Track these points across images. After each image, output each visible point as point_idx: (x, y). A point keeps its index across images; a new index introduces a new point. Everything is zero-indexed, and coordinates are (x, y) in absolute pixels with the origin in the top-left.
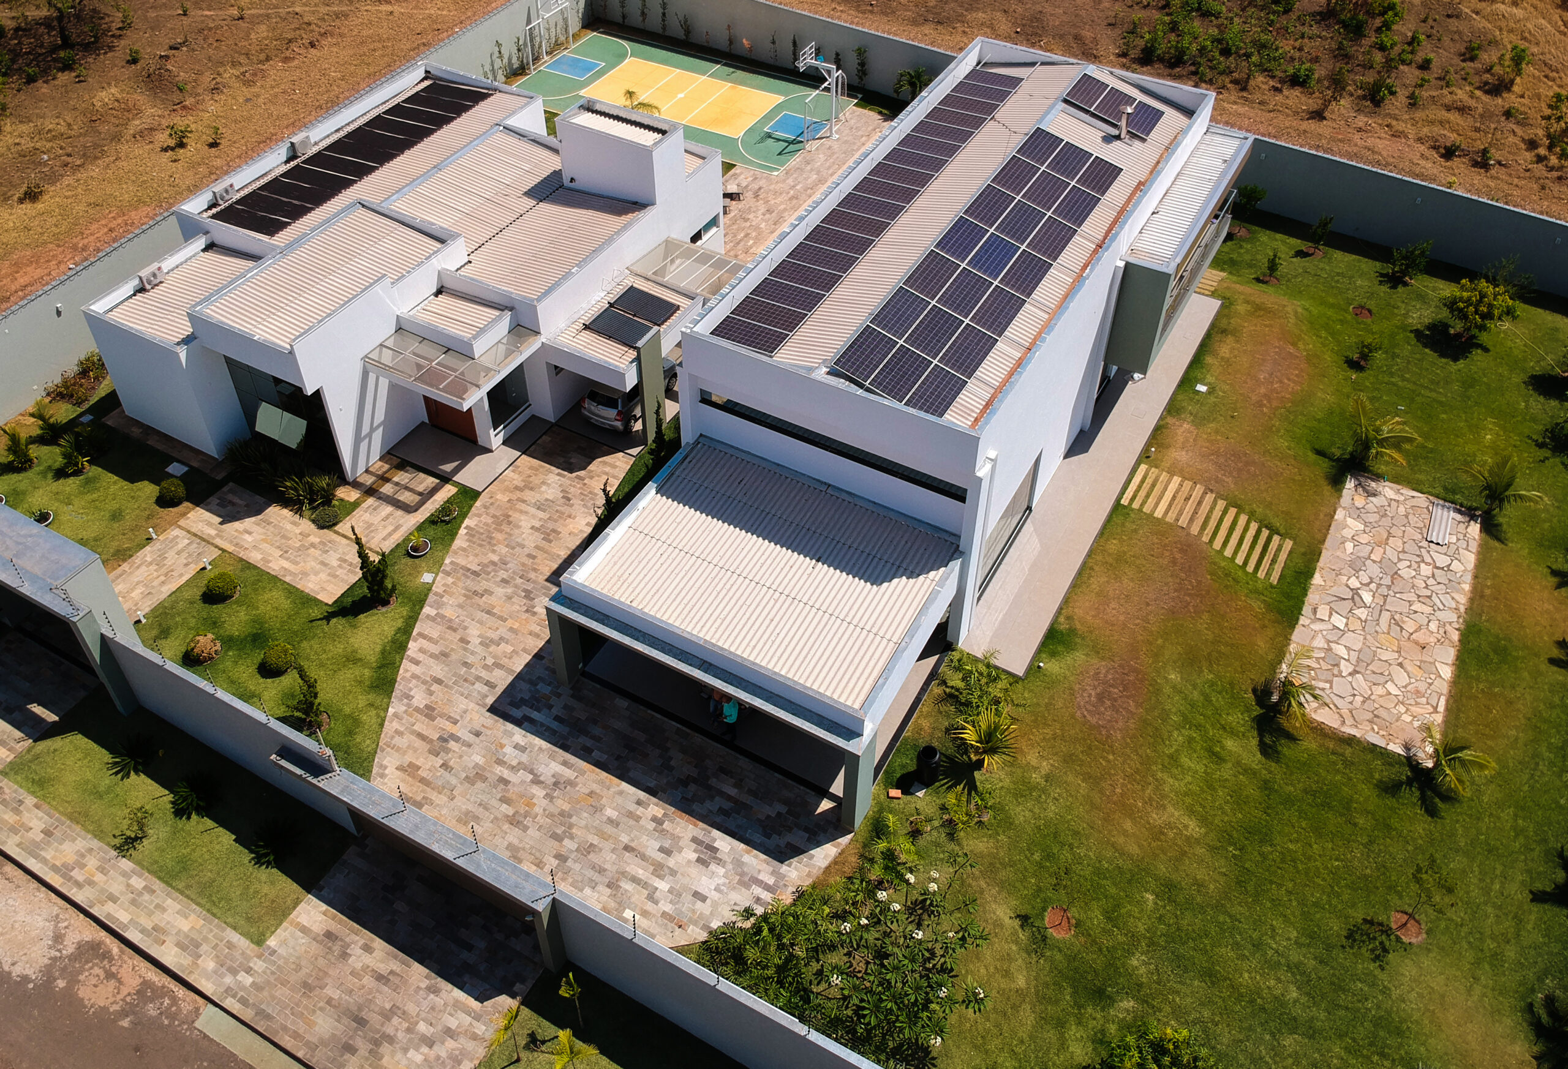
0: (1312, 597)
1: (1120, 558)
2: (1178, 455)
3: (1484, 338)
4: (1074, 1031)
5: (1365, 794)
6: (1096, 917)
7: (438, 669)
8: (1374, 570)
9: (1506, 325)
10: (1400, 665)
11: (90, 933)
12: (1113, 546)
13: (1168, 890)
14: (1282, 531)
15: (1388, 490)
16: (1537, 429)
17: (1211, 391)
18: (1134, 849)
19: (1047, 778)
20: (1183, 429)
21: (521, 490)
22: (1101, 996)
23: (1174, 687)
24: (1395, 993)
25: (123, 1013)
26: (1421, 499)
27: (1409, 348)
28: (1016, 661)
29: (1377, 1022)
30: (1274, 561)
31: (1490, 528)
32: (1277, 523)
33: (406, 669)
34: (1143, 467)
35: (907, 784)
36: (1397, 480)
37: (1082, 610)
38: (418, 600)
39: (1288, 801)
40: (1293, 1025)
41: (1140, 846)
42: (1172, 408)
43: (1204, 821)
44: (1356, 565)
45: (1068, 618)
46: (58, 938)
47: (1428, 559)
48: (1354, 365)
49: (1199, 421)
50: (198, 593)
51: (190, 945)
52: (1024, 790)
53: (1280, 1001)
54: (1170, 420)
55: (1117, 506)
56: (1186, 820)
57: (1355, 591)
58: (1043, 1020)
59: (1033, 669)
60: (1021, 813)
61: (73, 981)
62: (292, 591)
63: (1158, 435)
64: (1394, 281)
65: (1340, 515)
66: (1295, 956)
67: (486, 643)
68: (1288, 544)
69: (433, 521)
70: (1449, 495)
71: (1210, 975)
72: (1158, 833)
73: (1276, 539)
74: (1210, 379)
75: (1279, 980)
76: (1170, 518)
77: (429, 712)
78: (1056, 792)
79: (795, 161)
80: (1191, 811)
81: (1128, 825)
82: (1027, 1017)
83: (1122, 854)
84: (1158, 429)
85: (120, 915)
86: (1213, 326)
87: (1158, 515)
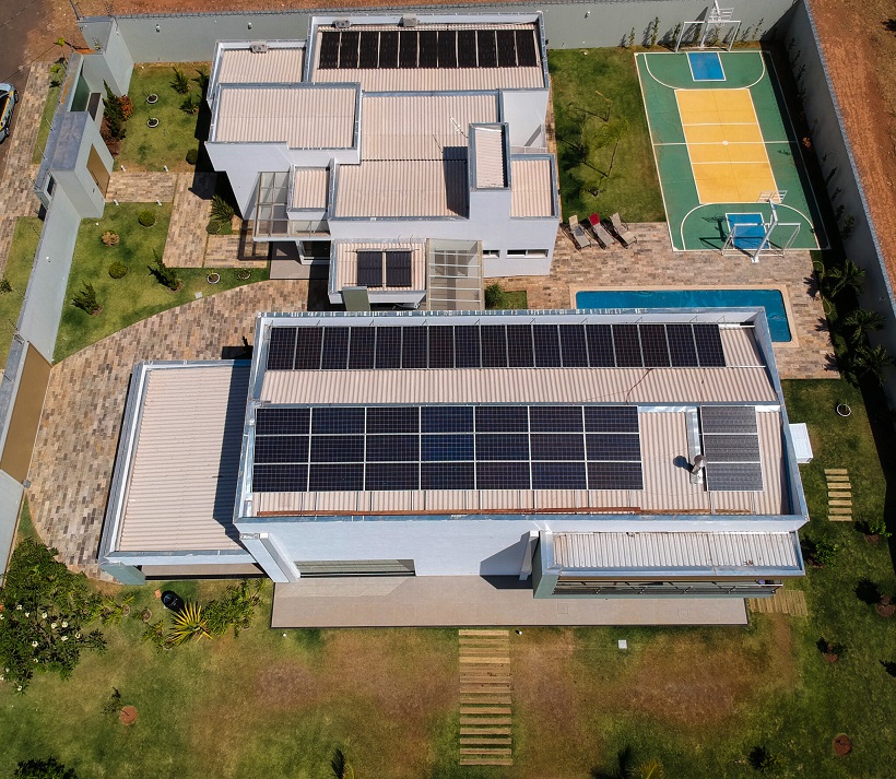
1: (404, 649)
2: (534, 653)
6: (142, 734)
7: (145, 337)
12: (413, 640)
13: (180, 769)
14: (516, 753)
20: (567, 646)
22: (100, 754)
30: (484, 756)
32: (520, 747)
33: (139, 324)
34: (506, 633)
35: (167, 597)
37: (345, 642)
38: (182, 301)
41: (199, 744)
42: (586, 630)
45: (333, 637)
48: (757, 757)
49: (583, 655)
50: (142, 212)
52: (192, 661)
54: (569, 634)
58: (74, 728)
59: (278, 632)
60: (178, 667)
63: (542, 632)
68: (507, 762)
73: (509, 751)
74: (638, 647)
76: (462, 670)
77: (120, 350)
78: (201, 680)
79: (702, 252)
80: (241, 766)
81: (209, 731)
82: (72, 719)
83: (188, 734)
87: (463, 660)
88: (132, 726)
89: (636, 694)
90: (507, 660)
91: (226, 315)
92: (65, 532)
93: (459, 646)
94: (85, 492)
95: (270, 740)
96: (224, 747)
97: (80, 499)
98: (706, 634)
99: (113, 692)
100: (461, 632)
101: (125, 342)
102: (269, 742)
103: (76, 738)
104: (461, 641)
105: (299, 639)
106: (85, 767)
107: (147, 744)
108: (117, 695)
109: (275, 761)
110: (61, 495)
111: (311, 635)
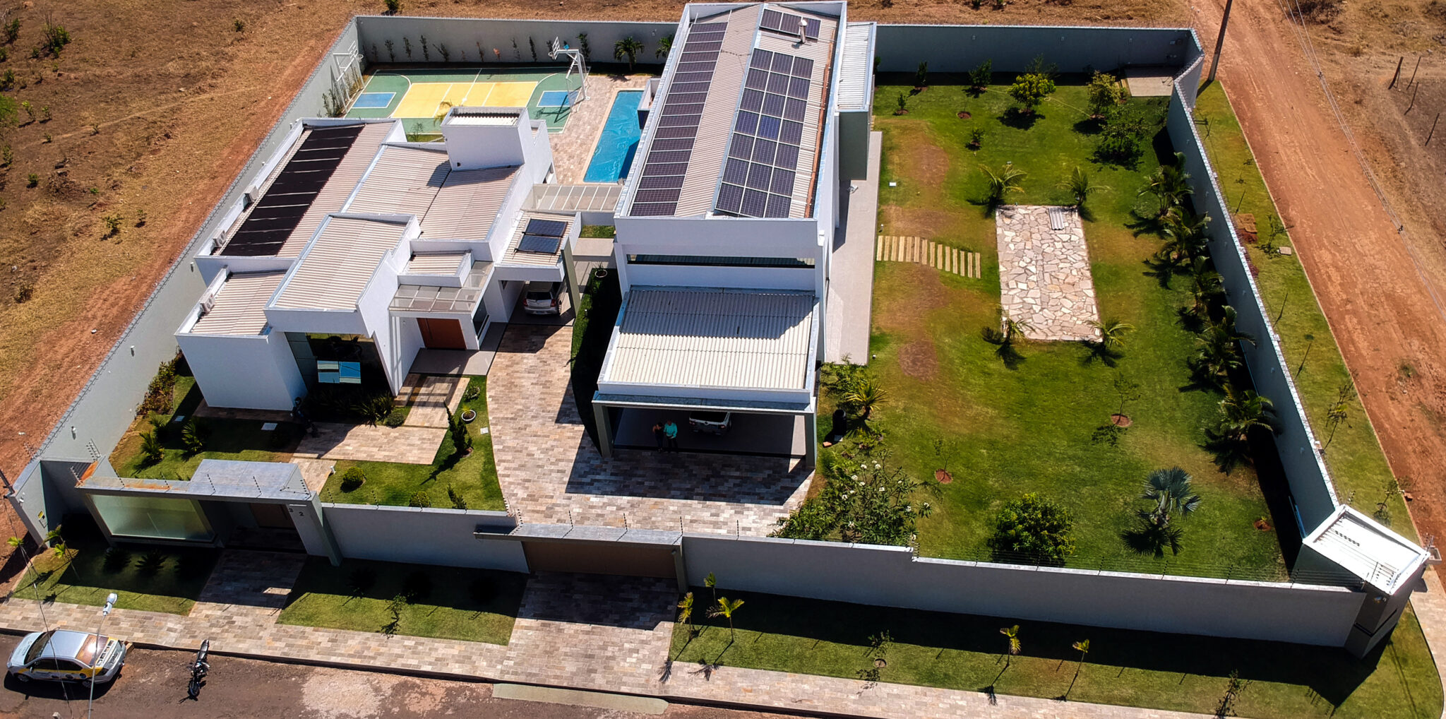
0: (1003, 279)
1: (891, 290)
2: (896, 224)
3: (1039, 109)
4: (974, 524)
5: (1073, 365)
6: (961, 469)
7: (523, 475)
8: (1031, 254)
9: (1049, 98)
10: (1065, 297)
11: (396, 680)
12: (884, 284)
13: (992, 444)
14: (972, 249)
15: (1021, 210)
16: (1089, 153)
17: (899, 184)
18: (965, 431)
19: (904, 409)
20: (893, 210)
21: (511, 366)
22: (981, 503)
23: (950, 346)
24: (1128, 452)
25: (445, 708)
26: (1041, 209)
27: (1000, 128)
28: (860, 358)
29: (1124, 467)
30: (974, 267)
31: (1085, 215)
32: (967, 245)
33: (503, 482)
34: (880, 238)
35: (832, 437)
36: (1022, 203)
37: (883, 321)
38: (487, 443)
39: (1035, 383)
40: (1084, 483)
41: (968, 429)
42: (882, 200)
43: (995, 408)
44: (1020, 254)
45: (877, 328)
46: (377, 690)
47: (1057, 239)
48: (972, 147)
49: (900, 202)
50: (336, 488)
51: (464, 659)
52: (896, 419)
53: (1073, 475)
54: (883, 207)
55: (876, 262)
56: (985, 409)
57: (1025, 268)
58: (957, 523)
59: (872, 360)
60: (899, 431)
61: (402, 705)
62: (400, 466)
63: (881, 217)
64: (975, 92)
65: (999, 231)
66: (1070, 453)
67: (545, 451)
68: (978, 256)
69: (466, 400)
70: (1054, 200)
71: (1031, 475)
72: (974, 419)
73: (970, 255)
74: (895, 177)
75: (1067, 465)
76: (908, 259)
77: (532, 498)
78: (912, 416)
79: (570, 121)
80: (986, 405)
81: (957, 421)
82: (948, 526)
83: (960, 435)
84: (879, 214)
85: (412, 663)
86: (883, 148)
87: (901, 259)
88: (954, 476)
89: (930, 184)
90: (902, 238)
93: (890, 261)
100: (879, 260)
104: (886, 259)
105: (878, 349)
111: (875, 341)
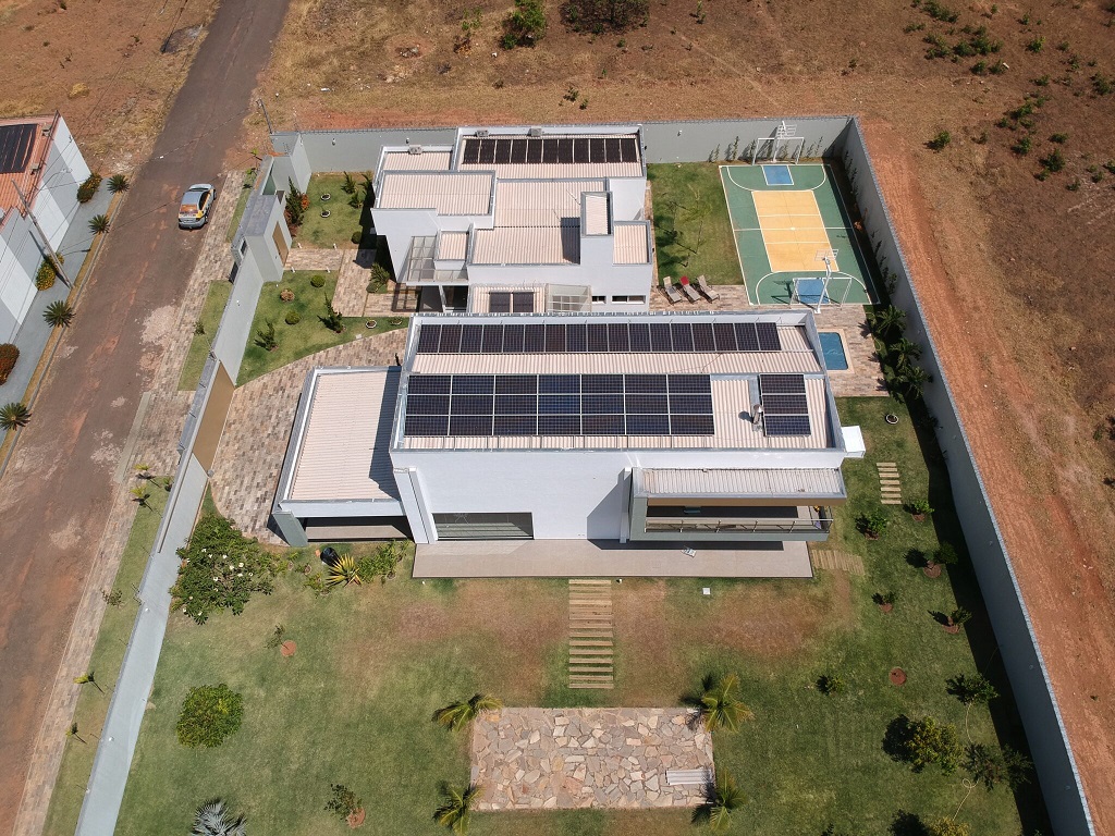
0: (570, 711)
1: (523, 594)
6: (299, 664)
8: (617, 743)
10: (541, 775)
13: (329, 694)
14: (617, 680)
15: (702, 737)
17: (706, 597)
18: (344, 669)
19: (357, 612)
20: (658, 592)
22: (262, 681)
23: (451, 652)
24: (313, 819)
25: (140, 372)
26: (707, 760)
27: (878, 718)
28: (422, 571)
29: (293, 812)
30: (589, 681)
31: (702, 813)
32: (620, 673)
33: (309, 358)
34: (609, 582)
36: (716, 740)
37: (474, 589)
38: (345, 341)
40: (276, 770)
41: (347, 671)
42: (676, 580)
44: (615, 731)
45: (464, 584)
48: (823, 684)
49: (673, 599)
50: (314, 277)
54: (662, 582)
55: (566, 579)
56: (375, 688)
58: (241, 660)
59: (421, 580)
60: (331, 608)
63: (643, 580)
64: (962, 691)
68: (609, 686)
69: (390, 320)
72: (359, 677)
73: (610, 678)
76: (571, 609)
77: (292, 377)
78: (351, 619)
80: (382, 689)
82: (239, 653)
83: (338, 664)
84: (649, 578)
86: (779, 579)
87: (571, 602)
88: (290, 657)
89: (719, 630)
90: (610, 603)
91: (381, 351)
92: (241, 509)
93: (569, 591)
94: (259, 479)
95: (408, 668)
96: (368, 674)
97: (255, 484)
98: (777, 584)
99: (276, 630)
100: (571, 581)
101: (296, 371)
102: (407, 669)
103: (242, 668)
104: (571, 588)
105: (435, 586)
106: (248, 691)
107: (302, 672)
108: (279, 632)
109: (411, 685)
110: (239, 482)
111: (446, 583)
